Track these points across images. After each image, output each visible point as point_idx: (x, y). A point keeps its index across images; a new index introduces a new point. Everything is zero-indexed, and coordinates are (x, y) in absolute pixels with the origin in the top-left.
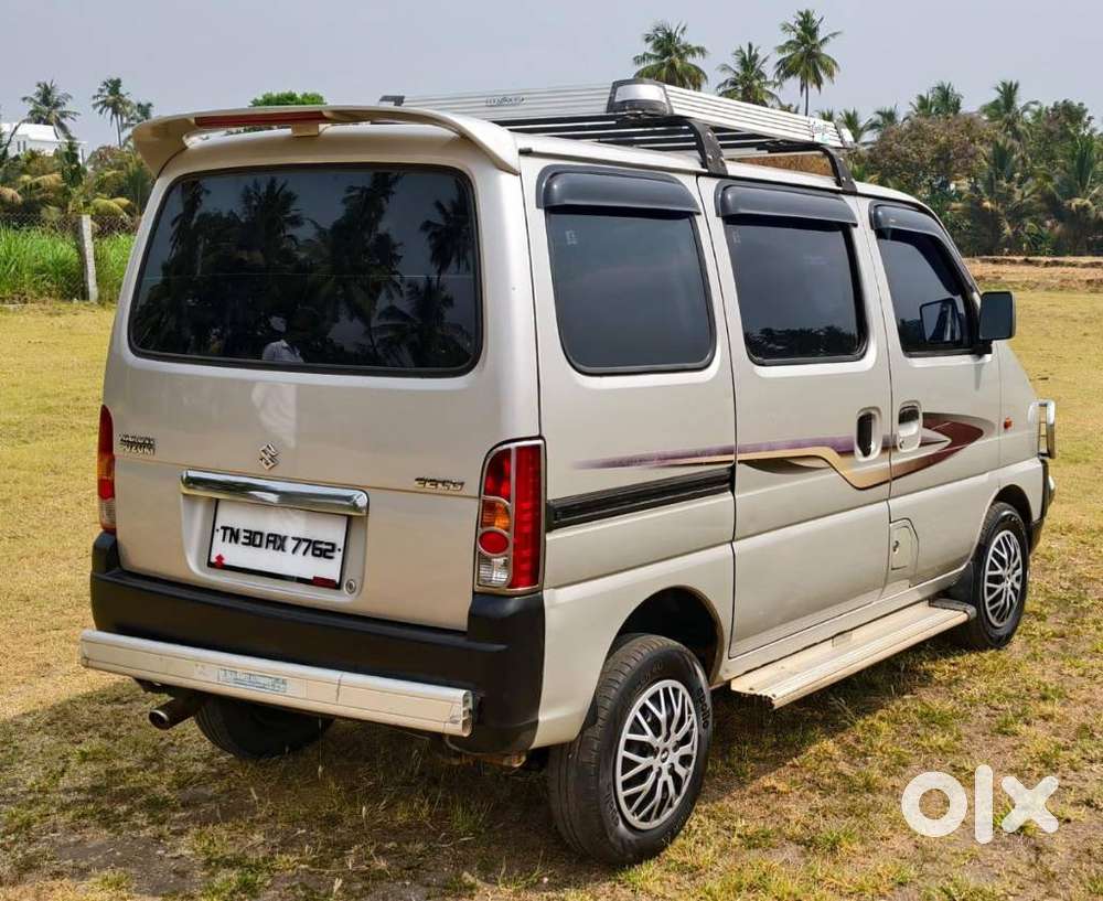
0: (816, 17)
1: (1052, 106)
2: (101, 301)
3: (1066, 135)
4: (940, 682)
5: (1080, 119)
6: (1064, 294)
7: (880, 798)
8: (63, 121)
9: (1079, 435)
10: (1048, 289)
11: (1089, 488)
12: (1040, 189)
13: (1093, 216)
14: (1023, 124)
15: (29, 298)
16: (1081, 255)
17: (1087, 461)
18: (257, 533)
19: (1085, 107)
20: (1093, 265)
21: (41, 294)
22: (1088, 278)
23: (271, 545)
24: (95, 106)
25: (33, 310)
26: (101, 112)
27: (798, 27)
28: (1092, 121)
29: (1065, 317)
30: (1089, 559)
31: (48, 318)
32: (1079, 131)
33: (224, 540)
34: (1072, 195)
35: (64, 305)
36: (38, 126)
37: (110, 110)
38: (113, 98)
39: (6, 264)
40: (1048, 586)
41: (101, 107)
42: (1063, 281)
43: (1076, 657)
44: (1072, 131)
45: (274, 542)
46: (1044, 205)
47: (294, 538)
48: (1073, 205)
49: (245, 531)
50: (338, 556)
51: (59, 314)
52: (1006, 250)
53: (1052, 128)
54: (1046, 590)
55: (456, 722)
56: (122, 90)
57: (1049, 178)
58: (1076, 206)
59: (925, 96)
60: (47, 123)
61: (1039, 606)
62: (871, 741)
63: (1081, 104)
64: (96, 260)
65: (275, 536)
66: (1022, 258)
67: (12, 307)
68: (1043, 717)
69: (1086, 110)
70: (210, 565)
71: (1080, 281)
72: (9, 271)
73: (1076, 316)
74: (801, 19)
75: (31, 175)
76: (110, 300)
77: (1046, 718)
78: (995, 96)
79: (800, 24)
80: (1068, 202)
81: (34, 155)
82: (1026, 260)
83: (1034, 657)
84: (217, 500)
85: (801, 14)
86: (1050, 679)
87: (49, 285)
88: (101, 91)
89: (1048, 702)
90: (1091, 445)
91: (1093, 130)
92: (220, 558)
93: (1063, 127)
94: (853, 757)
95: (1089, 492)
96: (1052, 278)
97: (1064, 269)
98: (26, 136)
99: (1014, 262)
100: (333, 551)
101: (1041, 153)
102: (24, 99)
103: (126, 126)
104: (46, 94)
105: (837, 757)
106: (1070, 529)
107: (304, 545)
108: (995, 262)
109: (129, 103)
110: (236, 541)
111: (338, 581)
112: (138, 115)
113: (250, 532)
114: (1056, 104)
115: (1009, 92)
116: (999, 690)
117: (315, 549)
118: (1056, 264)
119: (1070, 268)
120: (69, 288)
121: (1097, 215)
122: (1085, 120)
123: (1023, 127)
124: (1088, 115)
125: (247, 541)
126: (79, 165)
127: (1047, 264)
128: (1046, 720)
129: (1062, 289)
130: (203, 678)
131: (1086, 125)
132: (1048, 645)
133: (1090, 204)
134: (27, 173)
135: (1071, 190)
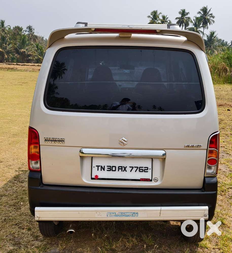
3: (19, 34)
10: (30, 71)
12: (13, 47)
13: (26, 53)
14: (6, 30)
18: (113, 167)
19: (22, 28)
20: (33, 65)
23: (120, 170)
32: (21, 33)
33: (98, 170)
34: (21, 48)
45: (122, 169)
46: (14, 51)
47: (130, 167)
48: (22, 51)
49: (107, 166)
50: (150, 171)
52: (5, 61)
53: (15, 32)
55: (206, 216)
57: (15, 44)
65: (122, 167)
66: (16, 63)
69: (23, 29)
70: (92, 179)
80: (21, 50)
82: (17, 64)
84: (92, 157)
91: (25, 34)
92: (96, 176)
93: (18, 32)
99: (14, 64)
100: (148, 169)
101: (12, 38)
107: (135, 169)
108: (9, 64)
110: (104, 170)
111: (151, 179)
113: (110, 166)
114: (16, 26)
117: (140, 170)
123: (7, 31)
124: (23, 30)
125: (109, 169)
127: (22, 65)
129: (33, 71)
130: (100, 217)
131: (23, 32)
133: (26, 51)
135: (21, 47)
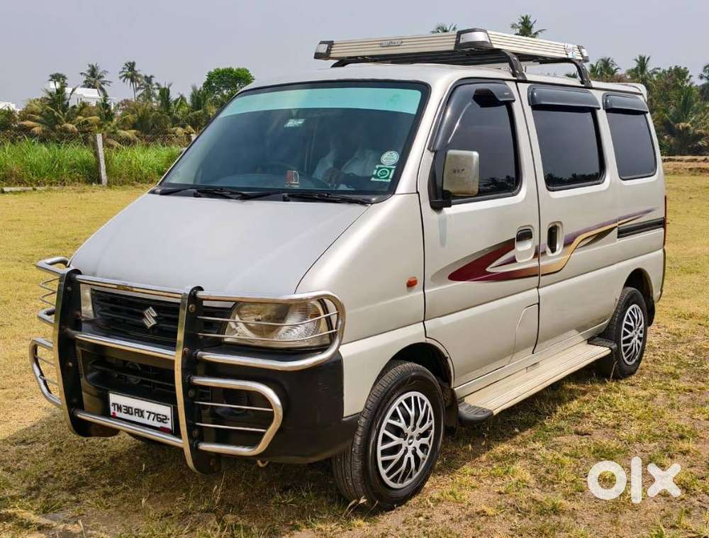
0: (532, 20)
1: (667, 69)
2: (109, 185)
3: (677, 86)
4: (607, 425)
5: (685, 77)
6: (676, 177)
7: (564, 519)
8: (103, 86)
9: (692, 256)
11: (701, 289)
12: (661, 118)
13: (691, 133)
15: (67, 183)
16: (684, 155)
17: (697, 272)
19: (688, 70)
21: (73, 180)
22: (690, 167)
24: (121, 77)
25: (69, 190)
26: (124, 81)
27: (520, 25)
28: (692, 78)
29: (677, 189)
30: (705, 335)
31: (77, 194)
32: (684, 83)
34: (679, 121)
35: (87, 187)
36: (89, 89)
37: (129, 80)
38: (131, 73)
39: (53, 162)
40: (679, 354)
41: (124, 78)
42: (675, 169)
43: (702, 406)
44: (680, 84)
46: (663, 127)
48: (680, 127)
51: (83, 192)
53: (667, 82)
54: (677, 357)
56: (136, 69)
57: (666, 111)
58: (682, 127)
59: (595, 65)
60: (94, 87)
61: (674, 369)
62: (557, 472)
63: (685, 68)
64: (106, 160)
67: (56, 188)
68: (682, 452)
69: (688, 72)
71: (685, 169)
72: (55, 167)
73: (684, 188)
74: (523, 20)
75: (83, 116)
76: (115, 184)
77: (685, 453)
78: (634, 65)
79: (522, 24)
80: (677, 125)
81: (84, 105)
83: (672, 406)
85: (523, 18)
86: (685, 422)
87: (78, 175)
88: (124, 68)
89: (685, 440)
90: (700, 262)
91: (692, 83)
93: (675, 81)
94: (544, 486)
95: (701, 292)
96: (668, 167)
97: (675, 163)
98: (82, 95)
101: (661, 96)
102: (81, 74)
103: (138, 89)
104: (93, 71)
105: (532, 486)
106: (691, 316)
109: (139, 76)
112: (145, 82)
114: (670, 68)
115: (642, 63)
116: (649, 431)
118: (670, 160)
119: (678, 163)
120: (90, 177)
121: (694, 132)
122: (687, 77)
123: (651, 82)
124: (689, 74)
126: (110, 110)
128: (685, 454)
129: (674, 173)
131: (688, 81)
132: (681, 397)
133: (690, 125)
134: (81, 115)
135: (679, 118)
